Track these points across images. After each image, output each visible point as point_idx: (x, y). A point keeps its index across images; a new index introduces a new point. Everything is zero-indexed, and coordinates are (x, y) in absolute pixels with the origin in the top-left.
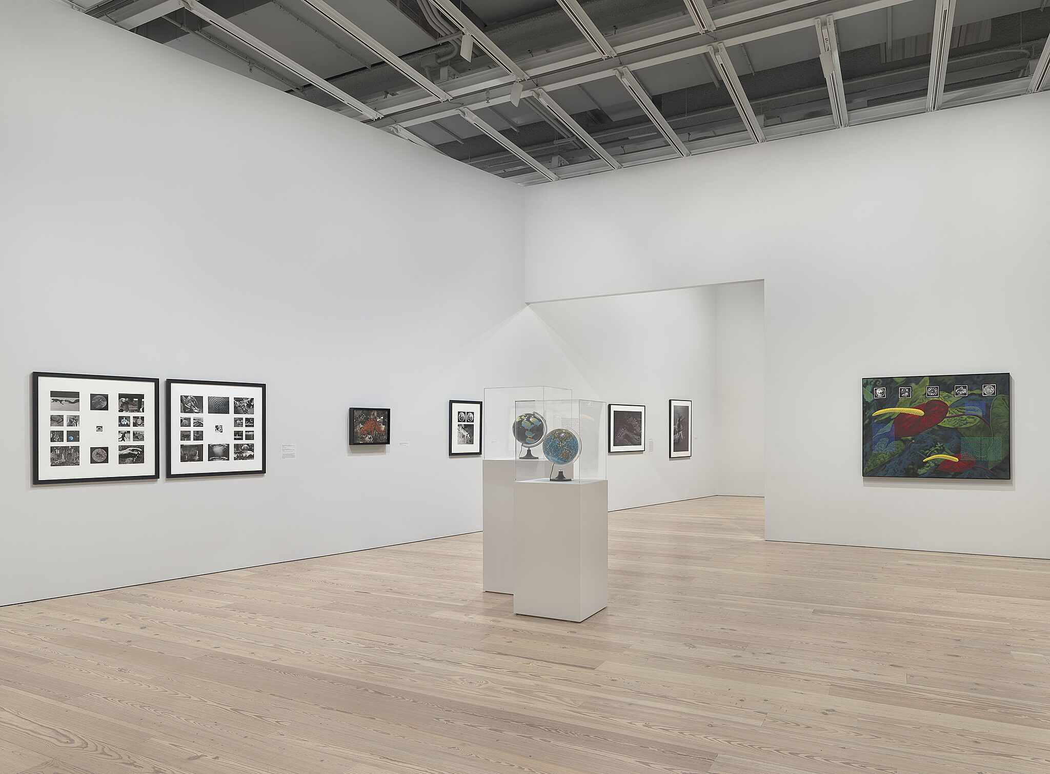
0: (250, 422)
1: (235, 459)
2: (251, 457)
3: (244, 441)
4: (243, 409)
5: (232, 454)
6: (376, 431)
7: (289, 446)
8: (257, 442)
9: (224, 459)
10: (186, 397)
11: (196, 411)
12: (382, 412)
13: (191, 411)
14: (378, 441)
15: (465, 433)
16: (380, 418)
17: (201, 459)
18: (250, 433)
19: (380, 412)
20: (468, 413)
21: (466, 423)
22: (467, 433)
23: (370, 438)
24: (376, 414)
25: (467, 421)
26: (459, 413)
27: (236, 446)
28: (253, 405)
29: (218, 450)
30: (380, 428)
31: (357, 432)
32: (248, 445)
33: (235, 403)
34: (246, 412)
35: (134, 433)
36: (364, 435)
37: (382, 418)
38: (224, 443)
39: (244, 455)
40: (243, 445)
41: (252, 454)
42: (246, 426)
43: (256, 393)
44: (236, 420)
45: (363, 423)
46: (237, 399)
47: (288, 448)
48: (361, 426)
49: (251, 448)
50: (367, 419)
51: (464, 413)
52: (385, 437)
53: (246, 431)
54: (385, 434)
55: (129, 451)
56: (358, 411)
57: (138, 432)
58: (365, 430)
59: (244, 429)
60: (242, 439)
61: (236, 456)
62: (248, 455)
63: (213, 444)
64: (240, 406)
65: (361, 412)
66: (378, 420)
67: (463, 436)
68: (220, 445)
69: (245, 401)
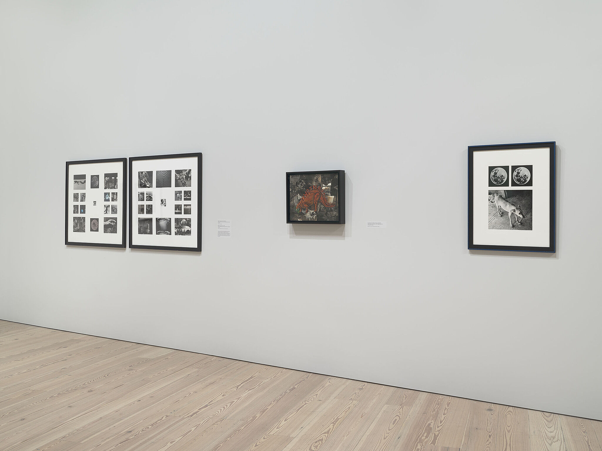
0: (188, 194)
1: (176, 234)
2: (189, 233)
3: (183, 216)
4: (182, 182)
5: (173, 230)
6: (322, 204)
7: (225, 221)
8: (194, 216)
9: (167, 234)
10: (142, 172)
11: (148, 186)
12: (329, 175)
13: (145, 186)
14: (325, 218)
15: (509, 208)
16: (326, 184)
17: (151, 233)
18: (188, 207)
19: (327, 176)
20: (514, 168)
21: (510, 188)
22: (513, 208)
23: (312, 214)
24: (320, 179)
25: (514, 184)
26: (491, 169)
27: (177, 221)
28: (190, 177)
29: (163, 223)
30: (326, 200)
31: (294, 206)
32: (186, 219)
33: (175, 176)
34: (184, 185)
35: (112, 206)
36: (304, 210)
37: (330, 184)
38: (167, 217)
39: (183, 230)
40: (182, 219)
41: (189, 229)
42: (185, 199)
43: (191, 164)
44: (176, 193)
45: (302, 193)
46: (178, 172)
47: (223, 224)
48: (300, 197)
49: (188, 223)
50: (307, 187)
51: (506, 168)
52: (335, 213)
53: (185, 205)
54: (335, 209)
55: (109, 222)
56: (295, 177)
57: (114, 206)
58: (306, 203)
59: (182, 202)
60: (180, 213)
61: (176, 231)
62: (186, 231)
63: (160, 217)
64: (179, 179)
65: (298, 177)
66: (324, 188)
67: (503, 214)
68: (164, 219)
69: (184, 173)
